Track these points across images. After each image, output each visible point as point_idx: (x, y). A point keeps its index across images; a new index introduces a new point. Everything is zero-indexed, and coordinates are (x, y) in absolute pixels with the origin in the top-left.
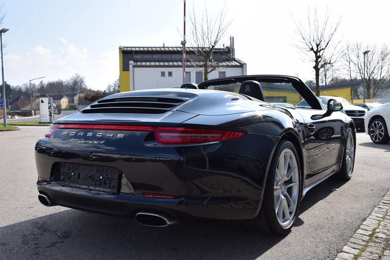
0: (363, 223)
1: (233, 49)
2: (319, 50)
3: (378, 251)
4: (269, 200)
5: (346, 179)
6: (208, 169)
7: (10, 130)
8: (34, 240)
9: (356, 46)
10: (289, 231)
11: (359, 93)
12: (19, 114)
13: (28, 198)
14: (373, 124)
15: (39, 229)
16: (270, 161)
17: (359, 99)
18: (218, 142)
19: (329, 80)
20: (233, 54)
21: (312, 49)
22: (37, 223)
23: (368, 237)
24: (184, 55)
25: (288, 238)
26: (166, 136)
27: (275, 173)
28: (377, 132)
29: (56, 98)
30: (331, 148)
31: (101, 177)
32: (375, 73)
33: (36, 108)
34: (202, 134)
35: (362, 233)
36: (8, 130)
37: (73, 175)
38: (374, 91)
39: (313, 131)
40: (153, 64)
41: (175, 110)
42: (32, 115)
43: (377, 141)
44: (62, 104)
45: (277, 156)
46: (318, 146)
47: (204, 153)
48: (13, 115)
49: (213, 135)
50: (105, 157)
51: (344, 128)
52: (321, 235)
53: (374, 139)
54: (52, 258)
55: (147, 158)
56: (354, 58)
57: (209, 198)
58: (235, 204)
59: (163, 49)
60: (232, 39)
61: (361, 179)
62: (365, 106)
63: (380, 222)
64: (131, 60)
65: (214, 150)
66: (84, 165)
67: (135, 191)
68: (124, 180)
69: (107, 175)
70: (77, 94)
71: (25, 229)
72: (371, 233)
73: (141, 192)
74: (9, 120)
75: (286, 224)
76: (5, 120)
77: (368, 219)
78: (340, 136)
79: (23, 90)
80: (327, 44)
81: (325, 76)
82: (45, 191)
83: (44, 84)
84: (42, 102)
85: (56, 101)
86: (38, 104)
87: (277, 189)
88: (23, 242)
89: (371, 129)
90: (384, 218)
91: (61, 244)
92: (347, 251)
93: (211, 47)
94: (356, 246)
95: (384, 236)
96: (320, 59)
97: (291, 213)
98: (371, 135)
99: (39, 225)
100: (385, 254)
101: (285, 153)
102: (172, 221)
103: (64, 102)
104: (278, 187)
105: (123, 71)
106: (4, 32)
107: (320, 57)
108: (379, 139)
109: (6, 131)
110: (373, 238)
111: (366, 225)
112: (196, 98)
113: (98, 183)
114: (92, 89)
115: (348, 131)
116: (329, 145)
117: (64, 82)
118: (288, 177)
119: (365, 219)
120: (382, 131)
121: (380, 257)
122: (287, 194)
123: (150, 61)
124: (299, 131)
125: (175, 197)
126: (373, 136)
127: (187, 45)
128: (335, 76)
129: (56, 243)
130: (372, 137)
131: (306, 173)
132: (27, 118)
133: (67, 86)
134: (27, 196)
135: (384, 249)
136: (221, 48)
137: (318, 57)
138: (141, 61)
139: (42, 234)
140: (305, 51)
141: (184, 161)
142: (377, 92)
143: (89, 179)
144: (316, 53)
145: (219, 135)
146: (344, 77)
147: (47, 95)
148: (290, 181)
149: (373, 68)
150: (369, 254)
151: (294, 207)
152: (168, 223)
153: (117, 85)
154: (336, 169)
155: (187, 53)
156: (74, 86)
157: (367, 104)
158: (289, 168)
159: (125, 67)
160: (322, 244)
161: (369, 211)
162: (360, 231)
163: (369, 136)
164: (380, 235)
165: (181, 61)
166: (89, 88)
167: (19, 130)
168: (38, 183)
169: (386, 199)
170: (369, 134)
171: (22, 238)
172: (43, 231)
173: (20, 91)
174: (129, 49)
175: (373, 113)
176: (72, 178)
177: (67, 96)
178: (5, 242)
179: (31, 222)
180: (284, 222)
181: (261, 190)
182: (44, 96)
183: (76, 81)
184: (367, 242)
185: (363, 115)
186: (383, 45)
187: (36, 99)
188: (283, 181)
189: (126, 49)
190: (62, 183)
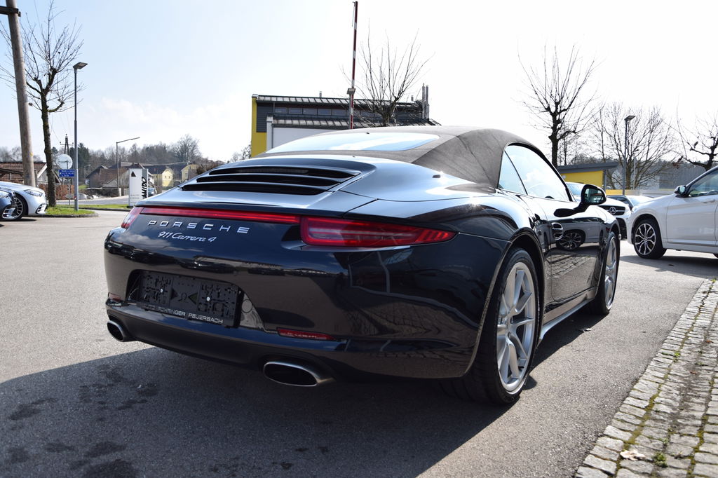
0: (635, 387)
1: (427, 105)
2: (559, 110)
3: (661, 436)
4: (489, 347)
5: (603, 313)
6: (388, 292)
7: (83, 217)
8: (100, 395)
9: (613, 108)
10: (516, 397)
11: (614, 181)
12: (100, 193)
13: (97, 323)
14: (639, 228)
15: (109, 376)
16: (493, 283)
17: (614, 188)
18: (409, 246)
19: (569, 159)
20: (427, 113)
21: (548, 109)
22: (107, 366)
23: (644, 412)
24: (352, 111)
25: (515, 409)
26: (318, 233)
27: (500, 303)
28: (645, 240)
29: (155, 170)
30: (580, 264)
31: (208, 299)
32: (639, 152)
33: (124, 185)
34: (382, 232)
35: (634, 404)
36: (80, 217)
37: (163, 293)
38: (637, 177)
39: (558, 235)
40: (303, 122)
41: (336, 189)
42: (118, 196)
43: (645, 254)
44: (164, 179)
45: (505, 275)
46: (560, 260)
47: (383, 264)
48: (90, 193)
49: (400, 234)
50: (218, 265)
51: (605, 231)
52: (568, 405)
53: (639, 251)
54: (125, 428)
55: (288, 268)
56: (609, 127)
57: (389, 342)
58: (430, 351)
59: (319, 101)
60: (425, 90)
61: (626, 313)
62: (625, 200)
63: (660, 386)
64: (270, 115)
65: (399, 260)
66: (180, 276)
67: (264, 326)
68: (247, 306)
69: (219, 296)
70: (186, 165)
71: (87, 376)
72: (647, 404)
73: (274, 326)
74: (84, 201)
75: (512, 387)
76: (76, 201)
77: (641, 380)
78: (597, 244)
79: (107, 156)
80: (572, 103)
81: (565, 152)
82: (118, 316)
83: (139, 149)
84: (133, 175)
85: (156, 175)
86: (128, 180)
87: (501, 329)
88: (81, 398)
89: (636, 236)
90: (665, 379)
91: (141, 405)
92: (612, 435)
93: (393, 99)
94: (626, 427)
95: (669, 410)
96: (559, 126)
97: (520, 368)
98: (636, 244)
99: (110, 370)
100: (672, 440)
101: (517, 269)
102: (325, 378)
103: (167, 176)
104: (503, 326)
105: (257, 132)
106: (81, 67)
107: (559, 121)
108: (648, 251)
109: (77, 217)
110: (652, 412)
111: (639, 391)
112: (373, 171)
113: (202, 307)
114: (209, 159)
115: (609, 237)
116: (577, 259)
117: (168, 147)
118: (519, 309)
119: (636, 381)
120: (653, 239)
121: (665, 445)
122: (516, 337)
123: (298, 119)
124: (540, 233)
125: (331, 338)
126: (639, 245)
127: (356, 96)
128: (580, 152)
129: (134, 402)
130: (637, 248)
131: (546, 303)
132: (110, 198)
133: (172, 153)
134: (96, 321)
135: (670, 432)
136: (408, 102)
137: (556, 122)
138: (285, 118)
139: (113, 385)
140: (537, 112)
141: (349, 276)
142: (641, 179)
143: (188, 300)
144: (554, 115)
145: (409, 235)
146: (592, 155)
147: (141, 165)
148: (522, 316)
149: (636, 143)
150: (647, 440)
151: (526, 358)
152: (319, 381)
153: (247, 153)
154: (589, 297)
155: (356, 107)
156: (182, 154)
157: (628, 197)
158: (522, 293)
159: (260, 127)
160: (571, 422)
161: (642, 368)
162: (630, 400)
163: (633, 246)
164: (663, 408)
165: (346, 120)
166: (204, 156)
167: (97, 216)
168: (108, 302)
169: (666, 348)
170: (633, 243)
171: (81, 390)
172: (116, 381)
173: (102, 158)
174: (268, 99)
175: (640, 211)
176: (161, 296)
177: (172, 167)
178: (53, 397)
179: (98, 365)
180: (508, 383)
181: (477, 329)
182: (137, 167)
183: (185, 145)
184: (643, 419)
185: (622, 213)
186: (652, 110)
187: (126, 171)
188: (510, 316)
189: (262, 98)
190: (144, 305)
